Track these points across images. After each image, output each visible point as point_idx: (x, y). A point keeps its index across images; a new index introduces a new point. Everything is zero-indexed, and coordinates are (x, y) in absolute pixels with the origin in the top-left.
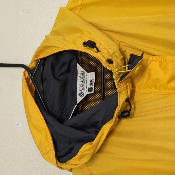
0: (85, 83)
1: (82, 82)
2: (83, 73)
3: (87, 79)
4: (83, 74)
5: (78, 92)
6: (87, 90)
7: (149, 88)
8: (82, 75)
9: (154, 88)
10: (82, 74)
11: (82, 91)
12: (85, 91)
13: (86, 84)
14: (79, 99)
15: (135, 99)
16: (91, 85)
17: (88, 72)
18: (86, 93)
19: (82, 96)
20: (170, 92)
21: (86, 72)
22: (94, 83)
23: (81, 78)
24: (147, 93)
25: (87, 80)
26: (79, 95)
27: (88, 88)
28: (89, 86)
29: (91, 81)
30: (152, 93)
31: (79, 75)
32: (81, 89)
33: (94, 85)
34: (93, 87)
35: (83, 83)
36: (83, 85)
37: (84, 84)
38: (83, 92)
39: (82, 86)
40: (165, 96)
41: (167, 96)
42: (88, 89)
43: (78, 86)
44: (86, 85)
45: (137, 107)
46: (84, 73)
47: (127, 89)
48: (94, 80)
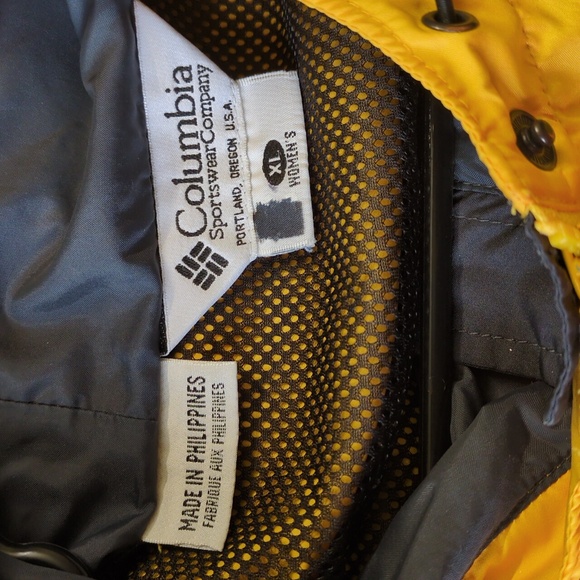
0: (223, 168)
1: (193, 165)
2: (195, 83)
3: (231, 135)
4: (196, 95)
5: (173, 250)
6: (249, 225)
8: (185, 106)
10: (183, 94)
11: (204, 238)
12: (230, 231)
13: (234, 172)
14: (185, 305)
16: (275, 180)
21: (218, 80)
22: (302, 162)
23: (187, 129)
25: (232, 143)
27: (249, 208)
28: (261, 194)
29: (273, 149)
31: (157, 103)
32: (191, 220)
33: (303, 176)
35: (204, 174)
36: (205, 186)
37: (213, 176)
39: (195, 196)
42: (255, 217)
44: (236, 182)
46: (205, 89)
48: (301, 133)
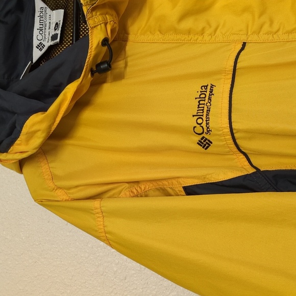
0: (47, 28)
1: (42, 26)
2: (44, 10)
3: (50, 21)
4: (44, 12)
5: (36, 43)
6: (50, 38)
7: (151, 33)
8: (42, 14)
9: (158, 33)
10: (41, 12)
12: (47, 40)
13: (49, 28)
14: (37, 54)
15: (127, 52)
16: (55, 30)
17: (53, 9)
18: (48, 43)
19: (41, 50)
20: (183, 39)
21: (48, 10)
22: (61, 26)
24: (148, 41)
25: (50, 23)
26: (37, 47)
27: (51, 35)
28: (53, 32)
29: (57, 24)
30: (156, 41)
31: (37, 14)
32: (40, 37)
33: (60, 29)
34: (59, 32)
35: (43, 28)
36: (43, 31)
37: (45, 29)
38: (44, 43)
40: (175, 45)
41: (178, 44)
43: (36, 32)
44: (49, 30)
45: (129, 64)
46: (45, 11)
47: (106, 24)
48: (62, 21)
